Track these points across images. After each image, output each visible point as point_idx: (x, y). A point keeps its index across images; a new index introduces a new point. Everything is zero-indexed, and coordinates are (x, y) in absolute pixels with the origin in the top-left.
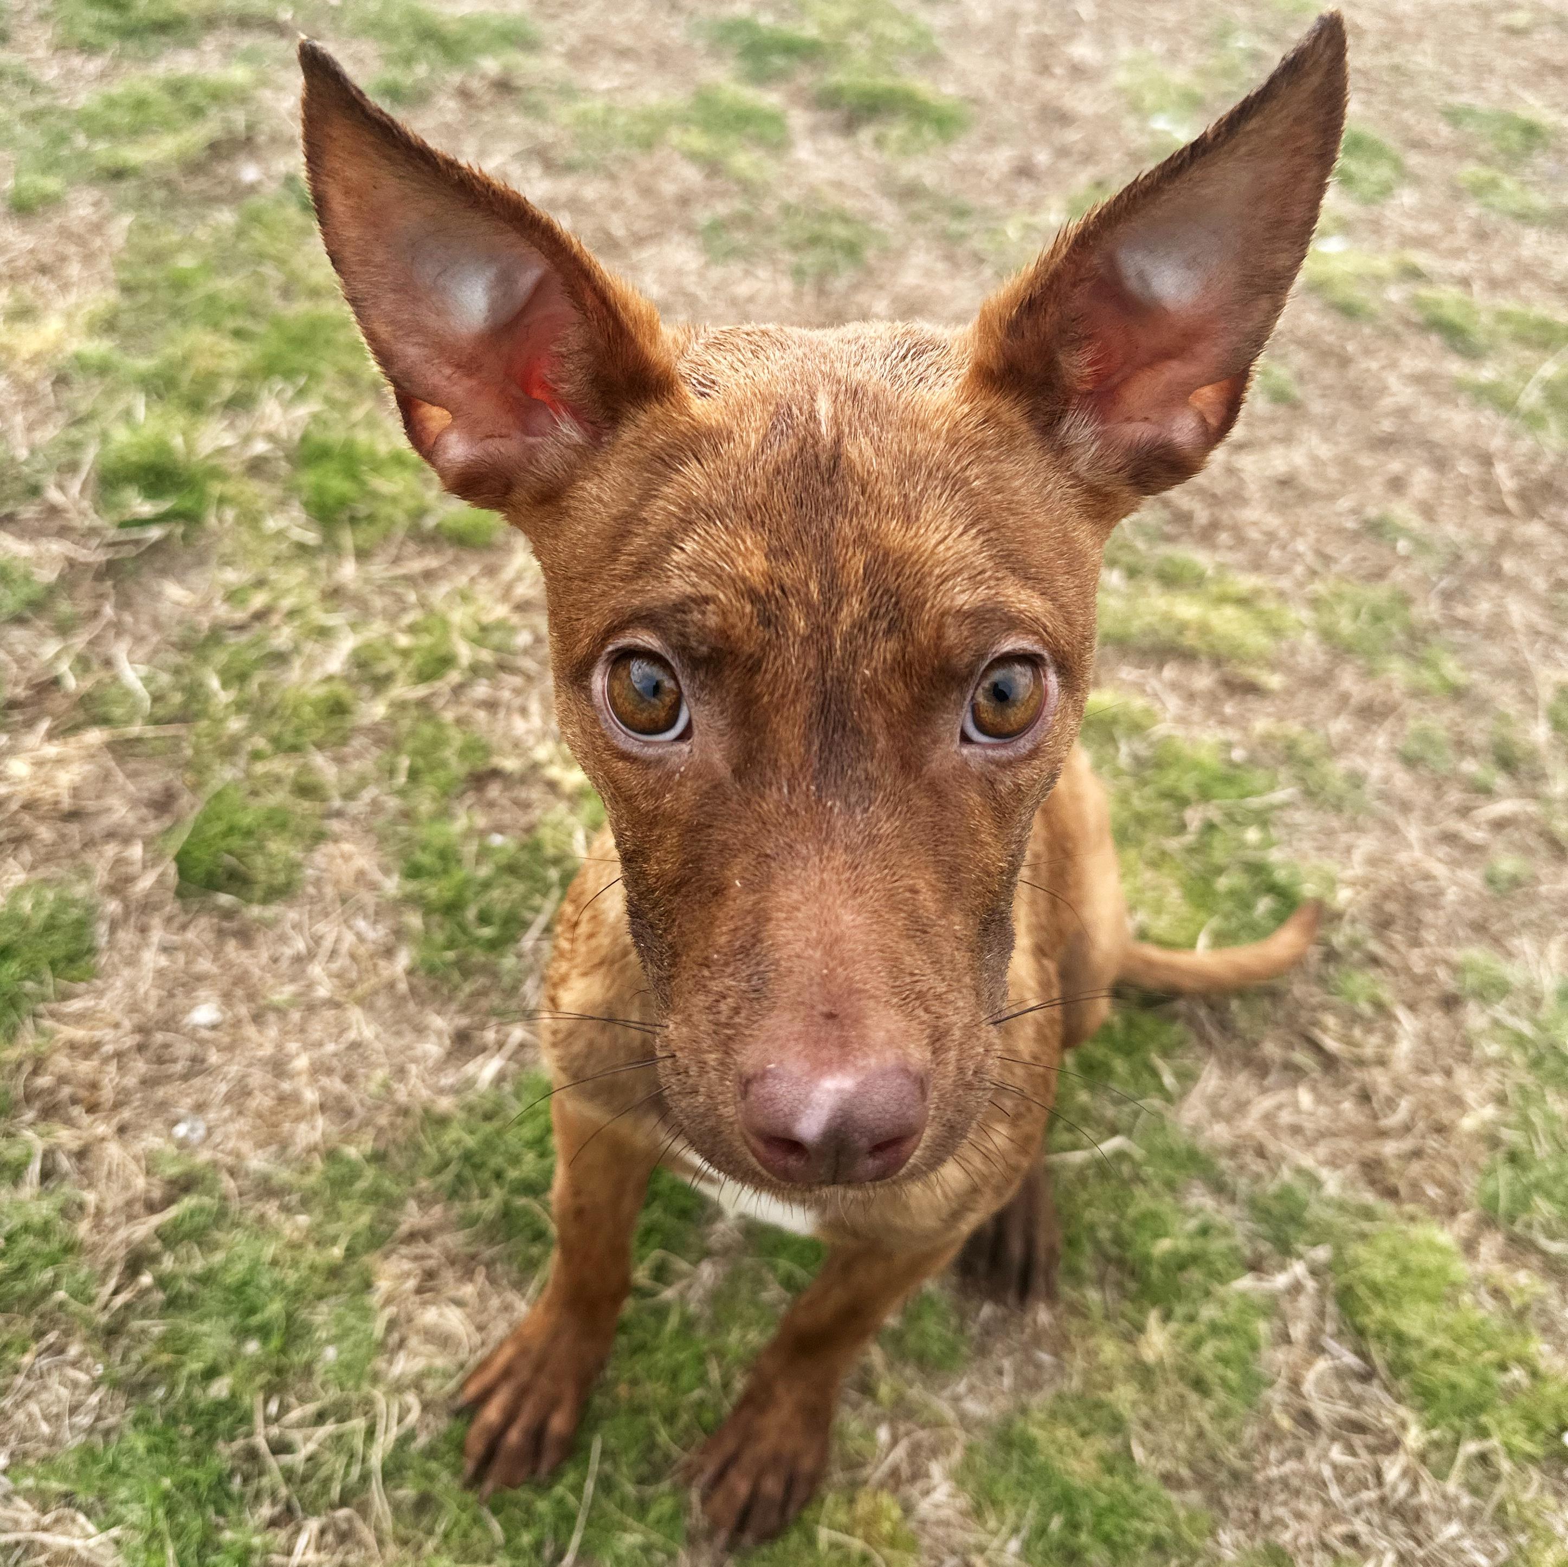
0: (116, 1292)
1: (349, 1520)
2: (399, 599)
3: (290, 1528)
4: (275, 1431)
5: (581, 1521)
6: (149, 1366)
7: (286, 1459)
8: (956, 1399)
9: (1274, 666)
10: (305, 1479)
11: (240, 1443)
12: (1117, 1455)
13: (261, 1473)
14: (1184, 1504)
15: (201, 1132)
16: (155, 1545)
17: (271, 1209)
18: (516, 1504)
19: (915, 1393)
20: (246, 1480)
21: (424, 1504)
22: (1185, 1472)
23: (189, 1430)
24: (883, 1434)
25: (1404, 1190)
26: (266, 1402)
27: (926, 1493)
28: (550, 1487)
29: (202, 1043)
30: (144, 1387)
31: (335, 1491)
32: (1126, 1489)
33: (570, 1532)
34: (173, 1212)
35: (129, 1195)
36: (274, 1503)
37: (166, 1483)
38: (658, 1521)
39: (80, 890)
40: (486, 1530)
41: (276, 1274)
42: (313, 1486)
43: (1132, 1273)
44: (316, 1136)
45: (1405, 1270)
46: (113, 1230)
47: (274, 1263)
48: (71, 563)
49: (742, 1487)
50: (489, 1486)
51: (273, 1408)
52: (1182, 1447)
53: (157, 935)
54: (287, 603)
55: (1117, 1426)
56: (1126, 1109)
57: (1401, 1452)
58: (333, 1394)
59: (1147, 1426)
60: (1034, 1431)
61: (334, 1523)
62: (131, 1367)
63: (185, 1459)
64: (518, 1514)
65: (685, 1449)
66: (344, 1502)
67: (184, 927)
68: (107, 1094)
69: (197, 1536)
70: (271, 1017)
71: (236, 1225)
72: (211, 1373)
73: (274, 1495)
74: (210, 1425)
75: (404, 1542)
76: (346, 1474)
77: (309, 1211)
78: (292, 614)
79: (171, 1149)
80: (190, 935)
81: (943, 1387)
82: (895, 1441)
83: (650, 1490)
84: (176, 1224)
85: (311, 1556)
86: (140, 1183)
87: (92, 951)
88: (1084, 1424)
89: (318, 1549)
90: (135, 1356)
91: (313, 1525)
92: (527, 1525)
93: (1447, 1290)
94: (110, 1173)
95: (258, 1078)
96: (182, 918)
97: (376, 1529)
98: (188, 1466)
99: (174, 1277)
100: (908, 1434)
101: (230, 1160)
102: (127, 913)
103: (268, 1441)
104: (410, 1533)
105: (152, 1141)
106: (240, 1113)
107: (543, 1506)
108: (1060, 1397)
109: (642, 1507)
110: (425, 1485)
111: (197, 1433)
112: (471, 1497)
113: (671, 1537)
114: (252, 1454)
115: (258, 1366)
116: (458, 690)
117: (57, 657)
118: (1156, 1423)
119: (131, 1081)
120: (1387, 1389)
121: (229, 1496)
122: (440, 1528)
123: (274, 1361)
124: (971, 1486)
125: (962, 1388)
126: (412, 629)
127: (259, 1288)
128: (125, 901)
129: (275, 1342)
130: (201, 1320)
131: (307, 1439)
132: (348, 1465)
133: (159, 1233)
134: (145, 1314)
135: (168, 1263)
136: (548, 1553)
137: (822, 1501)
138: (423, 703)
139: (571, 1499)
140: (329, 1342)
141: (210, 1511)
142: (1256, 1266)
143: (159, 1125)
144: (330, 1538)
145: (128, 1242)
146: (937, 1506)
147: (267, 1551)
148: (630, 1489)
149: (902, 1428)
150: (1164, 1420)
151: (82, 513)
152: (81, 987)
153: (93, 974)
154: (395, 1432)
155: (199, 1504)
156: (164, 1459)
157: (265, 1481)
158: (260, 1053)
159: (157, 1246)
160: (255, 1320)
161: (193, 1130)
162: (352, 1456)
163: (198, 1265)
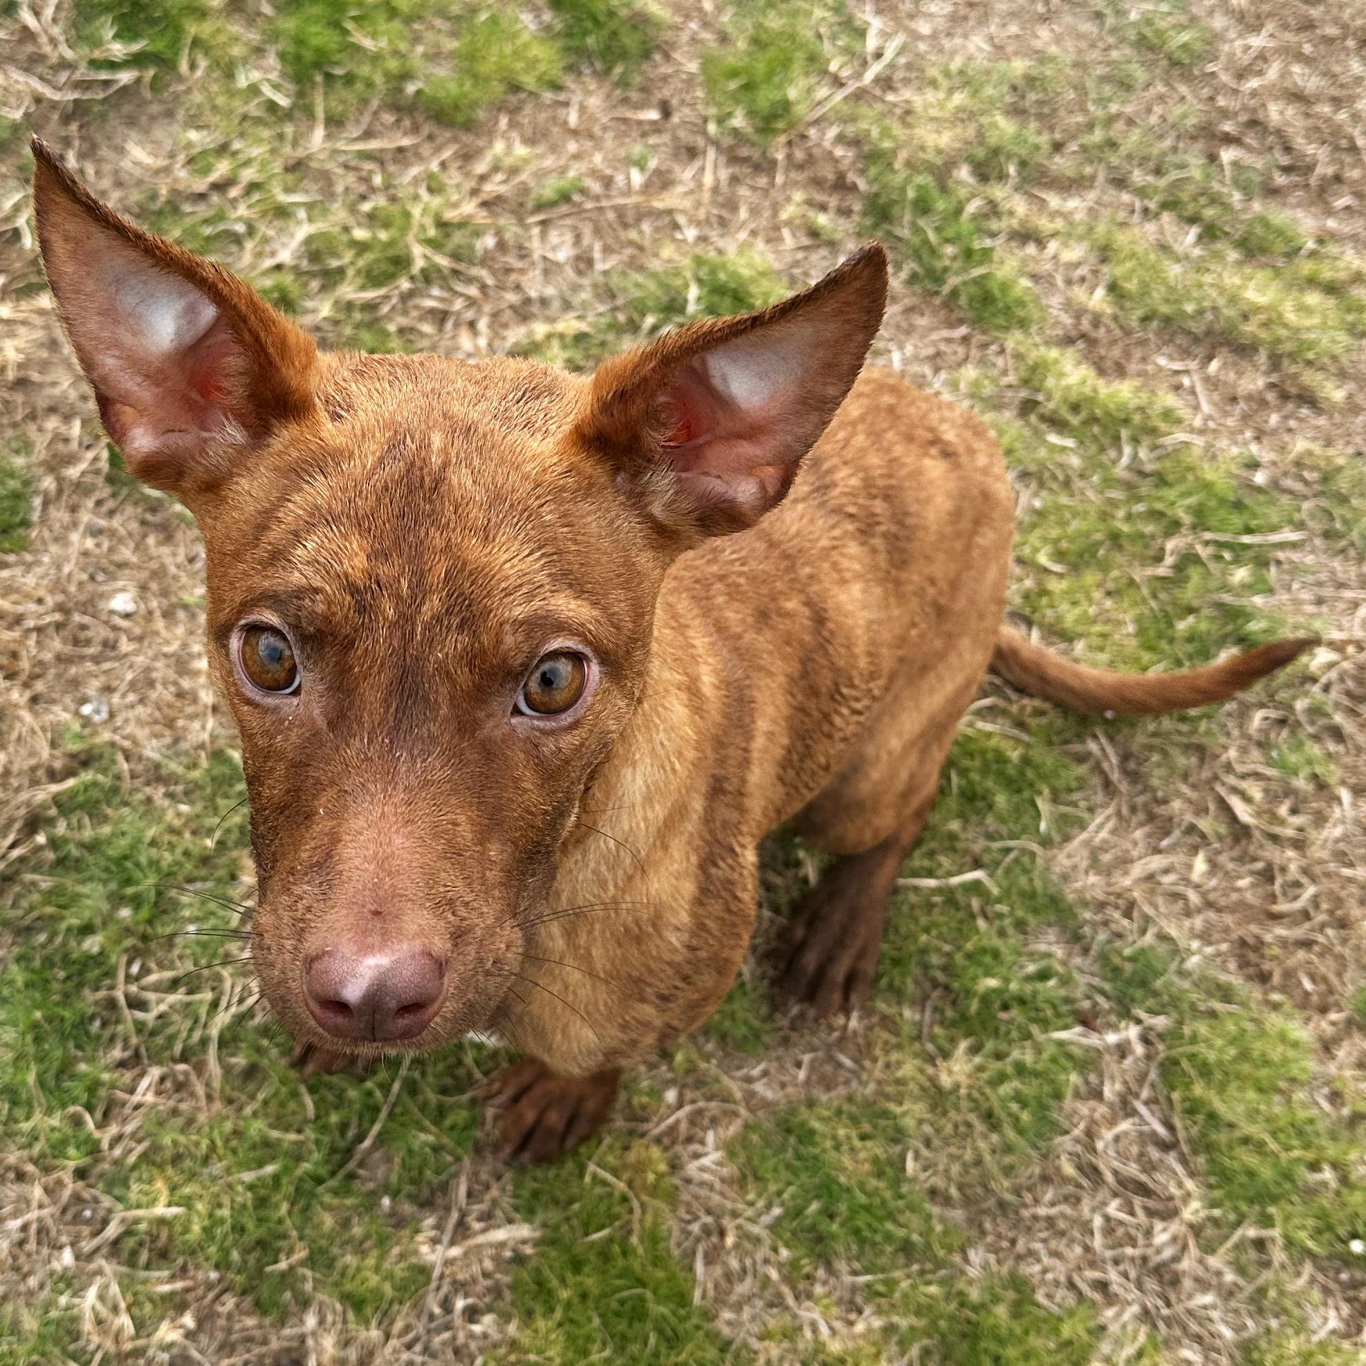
0: (13, 846)
1: (186, 1073)
2: (366, 180)
3: (136, 1071)
4: (133, 988)
5: (384, 1114)
6: (35, 914)
7: (140, 1015)
8: (749, 1080)
9: (1342, 375)
10: (153, 1033)
11: (102, 994)
12: (890, 1162)
13: (118, 1022)
14: (942, 1220)
15: (104, 715)
16: (22, 1063)
17: (158, 793)
18: (330, 1087)
19: (711, 1067)
20: (104, 1024)
21: (251, 1072)
22: (954, 1191)
23: (62, 974)
24: (671, 1096)
25: (1276, 979)
26: (129, 963)
27: (697, 1156)
28: (362, 1080)
29: (115, 628)
30: (29, 930)
31: (178, 1048)
32: (888, 1194)
33: (373, 1122)
34: (70, 783)
35: (33, 762)
36: (125, 1049)
37: (38, 1015)
38: (452, 1128)
39: (19, 461)
40: (302, 1105)
41: (153, 852)
42: (159, 1040)
43: (954, 1003)
44: (205, 736)
45: (1244, 1055)
46: (18, 790)
47: (153, 843)
48: (38, 100)
49: (530, 1116)
50: (310, 1068)
51: (135, 969)
52: (955, 1169)
53: (85, 517)
54: (248, 175)
55: (898, 1136)
56: (996, 845)
57: (1177, 1221)
58: (189, 966)
59: (928, 1143)
60: (816, 1124)
61: (173, 1074)
62: (20, 912)
63: (56, 998)
64: (330, 1097)
65: (486, 1074)
66: (184, 1058)
67: (111, 513)
68: (25, 665)
69: (56, 1064)
70: (181, 614)
71: (126, 804)
72: (87, 930)
73: (126, 1041)
74: (81, 973)
75: (230, 1101)
76: (189, 1036)
77: (191, 803)
78: (253, 187)
79: (76, 726)
80: (116, 523)
81: (739, 1068)
82: (680, 1105)
83: (450, 1100)
84: (73, 793)
85: (150, 1098)
86: (45, 753)
87: (26, 524)
88: (866, 1127)
89: (158, 1093)
90: (25, 903)
91: (155, 1072)
92: (337, 1108)
93: (1282, 1084)
94: (19, 739)
95: (162, 670)
96: (111, 504)
97: (208, 1085)
98: (57, 1004)
99: (65, 841)
100: (693, 1102)
101: (127, 744)
102: (60, 491)
103: (127, 996)
104: (236, 1094)
105: (60, 715)
106: (142, 701)
107: (352, 1094)
108: (850, 1099)
109: (441, 1113)
110: (256, 1057)
111: (68, 978)
112: (293, 1074)
113: (459, 1144)
114: (112, 1004)
115: (128, 931)
116: (406, 297)
117: (17, 208)
118: (936, 1142)
119: (48, 656)
120: (1184, 1161)
121: (87, 1033)
122: (261, 1096)
123: (141, 928)
124: (742, 1159)
125: (756, 1072)
126: (372, 219)
127: (138, 865)
128: (60, 480)
129: (145, 913)
130: (83, 882)
131: (159, 1002)
132: (191, 1030)
133: (57, 800)
134: (36, 869)
135: (61, 828)
136: (351, 1133)
137: (600, 1142)
138: (371, 307)
139: (378, 1094)
140: (192, 920)
141: (71, 1044)
142: (1087, 1021)
143: (68, 700)
144: (168, 1084)
145: (28, 804)
146: (702, 1169)
147: (113, 1086)
148: (432, 1097)
149: (689, 1095)
150: (946, 1142)
151: (53, 41)
152: (11, 558)
153: (23, 546)
154: (233, 1010)
155: (64, 1038)
156: (38, 995)
157: (120, 1028)
158: (166, 649)
159: (53, 812)
160: (130, 891)
161: (97, 712)
162: (196, 1021)
163: (88, 834)
